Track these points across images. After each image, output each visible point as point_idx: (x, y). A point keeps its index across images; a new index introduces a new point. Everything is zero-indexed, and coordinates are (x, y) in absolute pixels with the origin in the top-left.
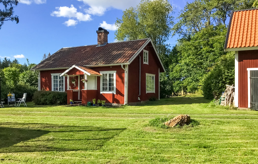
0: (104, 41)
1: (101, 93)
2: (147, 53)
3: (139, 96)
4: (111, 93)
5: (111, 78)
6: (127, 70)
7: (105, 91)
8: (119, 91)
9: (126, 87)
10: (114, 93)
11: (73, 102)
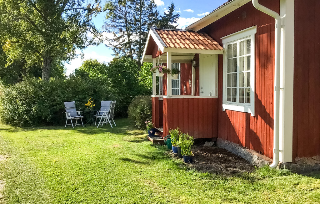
1: (225, 107)
4: (241, 108)
5: (246, 55)
6: (285, 16)
7: (231, 102)
8: (263, 104)
9: (278, 89)
10: (249, 111)
11: (151, 131)
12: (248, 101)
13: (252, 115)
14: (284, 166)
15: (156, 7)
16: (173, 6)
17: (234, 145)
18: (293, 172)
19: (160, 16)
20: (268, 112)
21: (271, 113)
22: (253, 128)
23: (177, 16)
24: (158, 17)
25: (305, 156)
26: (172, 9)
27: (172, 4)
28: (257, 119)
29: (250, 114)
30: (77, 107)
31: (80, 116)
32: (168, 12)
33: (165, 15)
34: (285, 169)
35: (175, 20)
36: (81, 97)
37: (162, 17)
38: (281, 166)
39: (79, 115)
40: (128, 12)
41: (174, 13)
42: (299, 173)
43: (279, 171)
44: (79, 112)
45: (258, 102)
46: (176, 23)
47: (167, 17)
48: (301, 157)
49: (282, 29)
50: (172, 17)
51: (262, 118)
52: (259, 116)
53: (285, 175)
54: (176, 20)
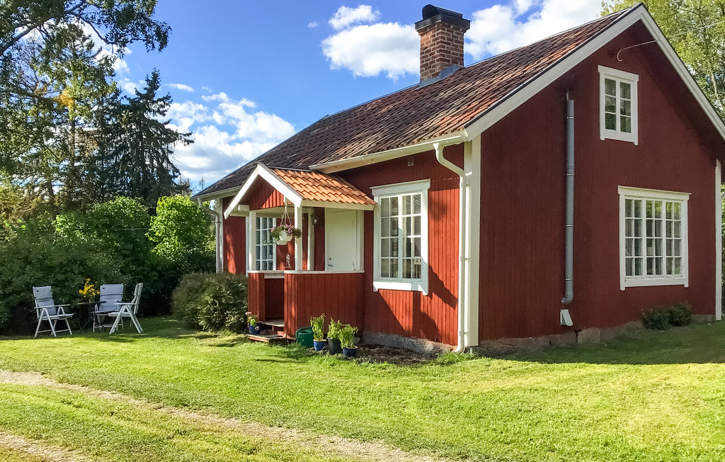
0: (446, 60)
1: (377, 285)
2: (625, 87)
3: (566, 306)
4: (406, 286)
5: (412, 215)
6: (471, 173)
7: (389, 278)
8: (440, 278)
9: (463, 259)
10: (420, 289)
11: (258, 327)
12: (418, 275)
13: (425, 293)
14: (471, 350)
15: (113, 76)
16: (155, 76)
17: (395, 337)
18: (480, 356)
19: (125, 97)
20: (448, 288)
21: (452, 288)
22: (426, 311)
23: (167, 99)
24: (119, 98)
25: (491, 339)
26: (153, 83)
27: (153, 73)
28: (431, 297)
29: (420, 292)
30: (55, 297)
31: (64, 315)
32: (145, 89)
33: (137, 96)
34: (471, 353)
35: (161, 110)
36: (60, 277)
37: (129, 99)
38: (466, 350)
39: (61, 313)
40: (42, 81)
41: (159, 94)
42: (487, 356)
43: (466, 356)
44: (61, 307)
45: (433, 277)
46: (164, 115)
47: (141, 101)
48: (486, 339)
49: (467, 189)
50: (153, 102)
51: (440, 296)
52: (434, 294)
53: (472, 359)
54: (164, 109)
